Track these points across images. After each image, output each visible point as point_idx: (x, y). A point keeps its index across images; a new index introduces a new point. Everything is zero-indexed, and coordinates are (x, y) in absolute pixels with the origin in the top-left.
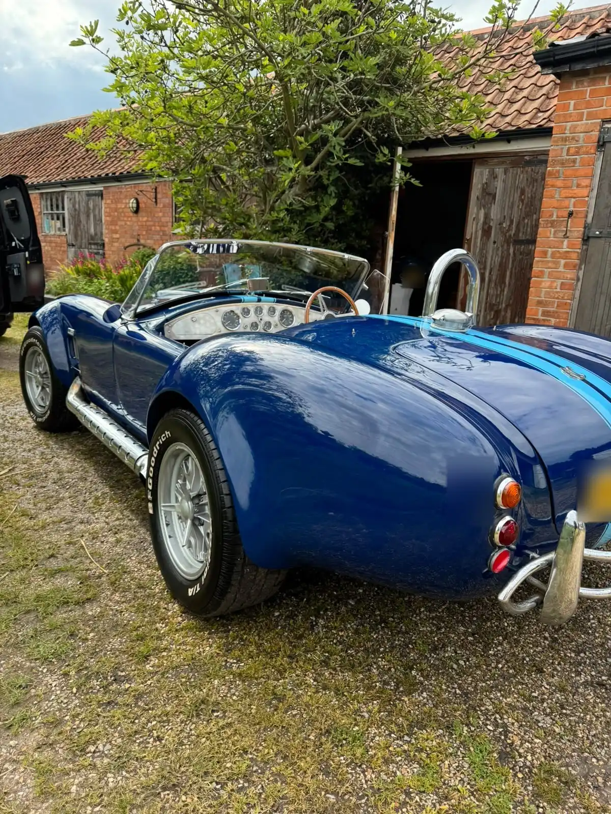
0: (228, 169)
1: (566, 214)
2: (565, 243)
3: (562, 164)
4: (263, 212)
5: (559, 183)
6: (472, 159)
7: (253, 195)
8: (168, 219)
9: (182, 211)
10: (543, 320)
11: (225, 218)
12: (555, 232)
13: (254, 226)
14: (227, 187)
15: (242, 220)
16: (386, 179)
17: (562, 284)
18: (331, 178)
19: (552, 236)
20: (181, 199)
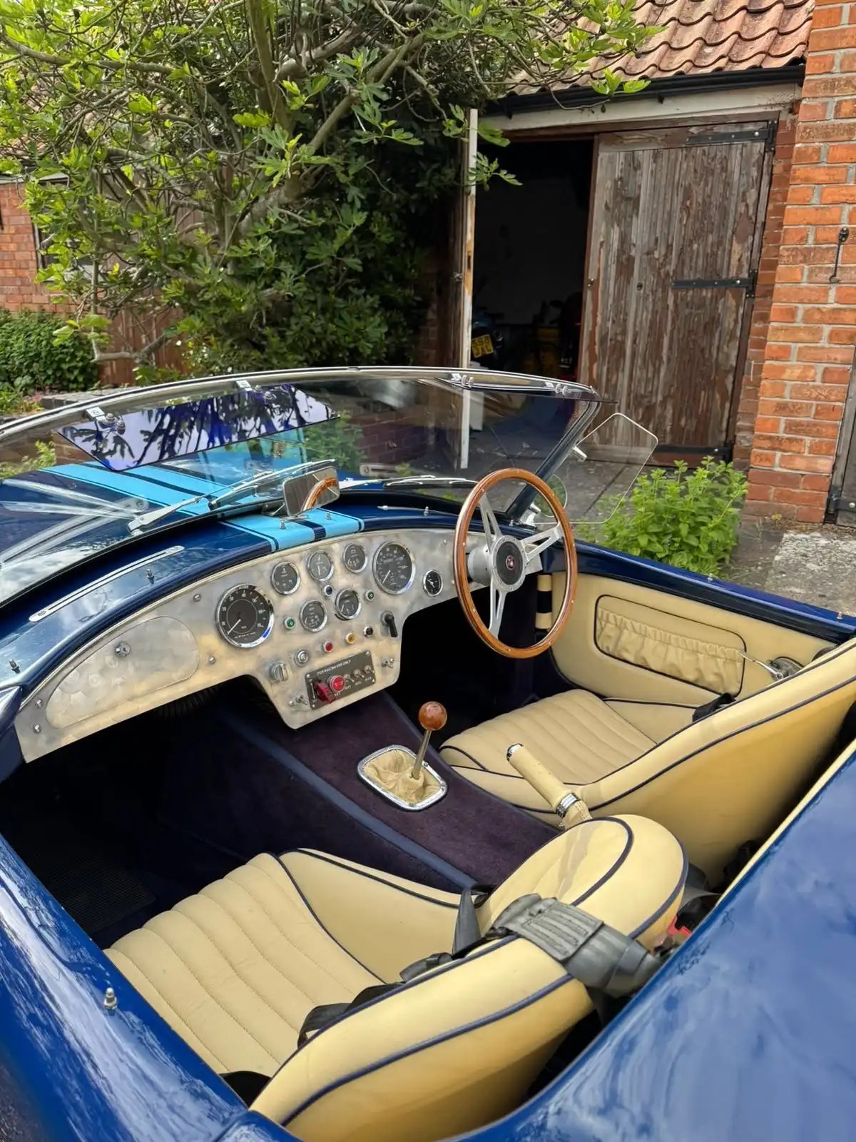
0: (137, 155)
1: (834, 236)
2: (832, 293)
3: (827, 134)
4: (217, 240)
5: (820, 174)
6: (593, 134)
7: (196, 207)
8: (27, 254)
9: (52, 243)
10: (788, 439)
11: (143, 256)
12: (811, 271)
13: (207, 272)
14: (138, 192)
15: (180, 259)
16: (450, 173)
17: (826, 371)
18: (351, 172)
19: (805, 279)
20: (47, 218)
